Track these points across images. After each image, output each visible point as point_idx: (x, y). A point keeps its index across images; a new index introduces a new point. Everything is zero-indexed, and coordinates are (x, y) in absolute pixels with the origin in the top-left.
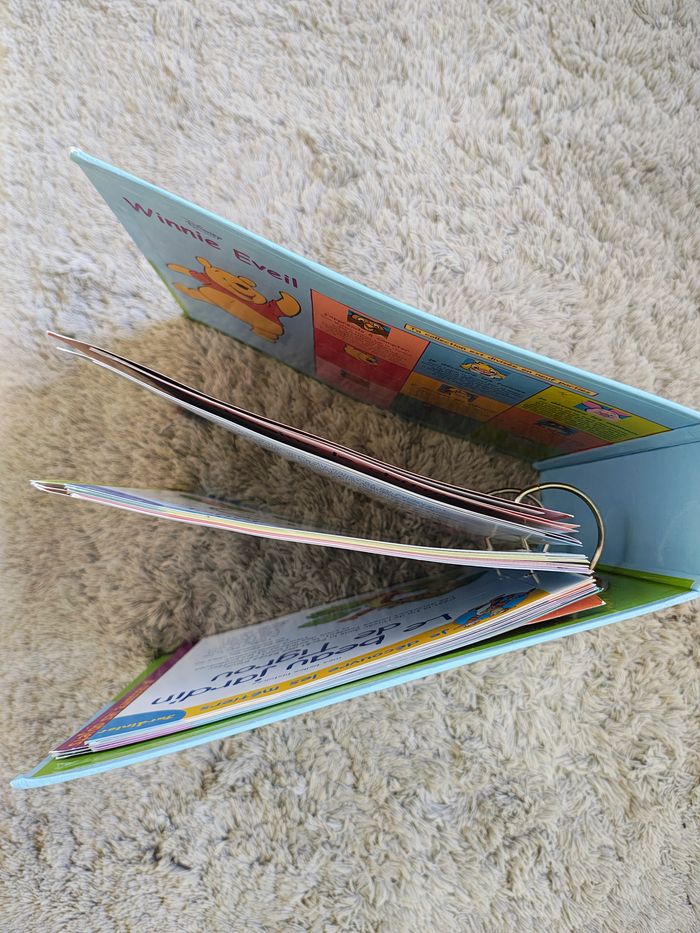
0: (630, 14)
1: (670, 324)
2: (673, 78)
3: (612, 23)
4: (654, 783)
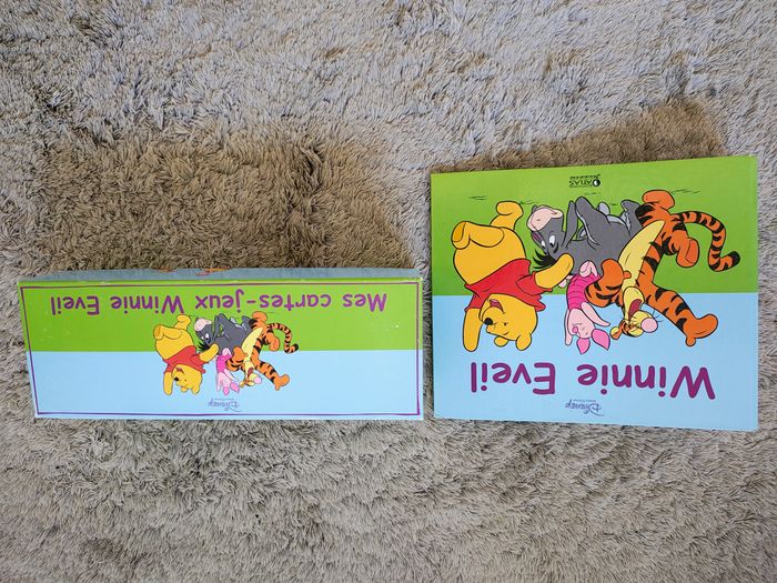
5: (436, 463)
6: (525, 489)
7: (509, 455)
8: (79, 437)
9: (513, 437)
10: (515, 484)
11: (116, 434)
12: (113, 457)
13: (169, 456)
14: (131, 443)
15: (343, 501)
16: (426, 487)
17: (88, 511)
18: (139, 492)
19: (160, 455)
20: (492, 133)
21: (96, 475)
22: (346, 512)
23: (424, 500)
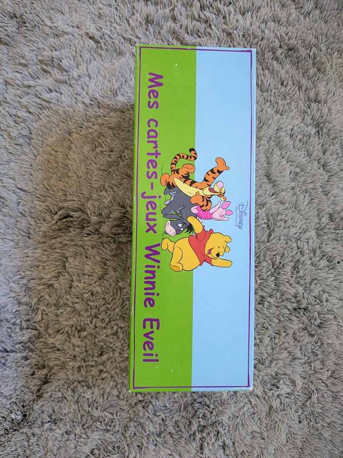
5: (296, 122)
6: (314, 54)
7: (288, 66)
8: (276, 403)
9: (275, 63)
10: (311, 61)
11: (274, 374)
12: (292, 377)
13: (291, 332)
14: (281, 362)
15: (326, 195)
16: (314, 130)
17: (335, 398)
18: (320, 356)
19: (290, 339)
20: (45, 81)
21: (306, 391)
22: (335, 192)
23: (325, 130)
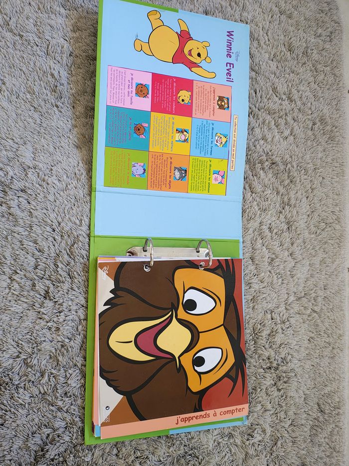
0: (271, 92)
1: (276, 234)
2: (286, 124)
3: (264, 94)
4: (256, 446)
